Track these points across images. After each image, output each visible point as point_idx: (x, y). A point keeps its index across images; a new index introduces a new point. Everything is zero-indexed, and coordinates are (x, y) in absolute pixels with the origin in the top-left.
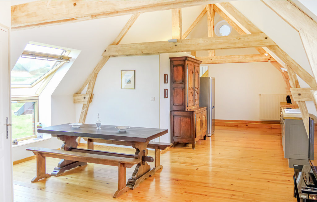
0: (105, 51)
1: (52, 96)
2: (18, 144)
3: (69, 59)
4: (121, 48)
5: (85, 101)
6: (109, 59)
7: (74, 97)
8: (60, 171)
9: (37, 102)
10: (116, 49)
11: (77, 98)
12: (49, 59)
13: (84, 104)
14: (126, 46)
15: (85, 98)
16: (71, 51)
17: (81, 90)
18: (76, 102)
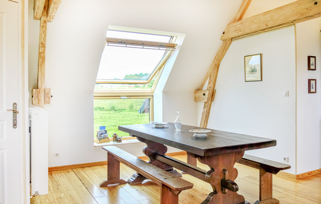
0: (224, 33)
1: (163, 92)
2: (121, 142)
3: (174, 47)
4: (241, 25)
5: (205, 99)
6: (230, 43)
7: (195, 93)
8: (136, 179)
9: (152, 99)
10: (236, 28)
11: (198, 95)
12: (144, 47)
13: (205, 102)
14: (247, 22)
15: (204, 94)
16: (177, 37)
17: (202, 85)
18: (196, 100)
